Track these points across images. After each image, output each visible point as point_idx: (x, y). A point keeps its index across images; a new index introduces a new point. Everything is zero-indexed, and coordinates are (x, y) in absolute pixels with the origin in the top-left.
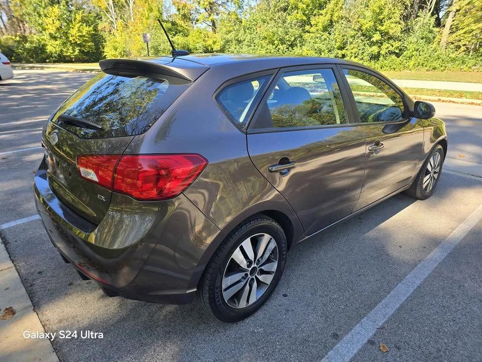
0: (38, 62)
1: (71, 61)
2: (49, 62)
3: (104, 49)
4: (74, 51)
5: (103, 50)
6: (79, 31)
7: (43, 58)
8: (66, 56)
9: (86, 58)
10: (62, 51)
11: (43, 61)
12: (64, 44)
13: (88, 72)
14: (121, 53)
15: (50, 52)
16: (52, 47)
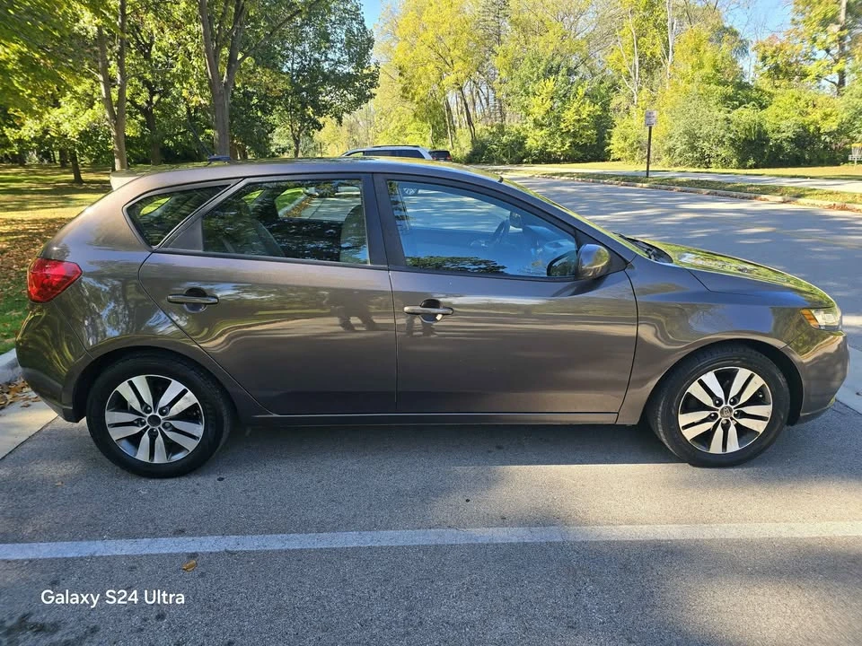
0: (512, 163)
1: (557, 161)
2: (526, 163)
3: (610, 139)
4: (563, 144)
5: (608, 141)
6: (577, 112)
7: (519, 156)
8: (550, 152)
9: (580, 154)
10: (546, 144)
11: (519, 162)
12: (552, 134)
13: (557, 177)
14: (632, 145)
15: (531, 147)
16: (535, 140)
